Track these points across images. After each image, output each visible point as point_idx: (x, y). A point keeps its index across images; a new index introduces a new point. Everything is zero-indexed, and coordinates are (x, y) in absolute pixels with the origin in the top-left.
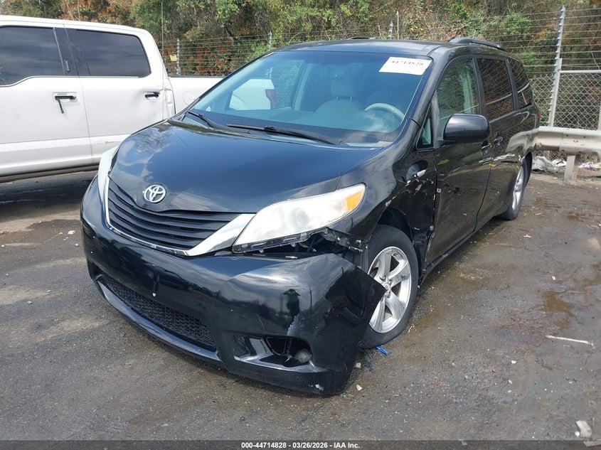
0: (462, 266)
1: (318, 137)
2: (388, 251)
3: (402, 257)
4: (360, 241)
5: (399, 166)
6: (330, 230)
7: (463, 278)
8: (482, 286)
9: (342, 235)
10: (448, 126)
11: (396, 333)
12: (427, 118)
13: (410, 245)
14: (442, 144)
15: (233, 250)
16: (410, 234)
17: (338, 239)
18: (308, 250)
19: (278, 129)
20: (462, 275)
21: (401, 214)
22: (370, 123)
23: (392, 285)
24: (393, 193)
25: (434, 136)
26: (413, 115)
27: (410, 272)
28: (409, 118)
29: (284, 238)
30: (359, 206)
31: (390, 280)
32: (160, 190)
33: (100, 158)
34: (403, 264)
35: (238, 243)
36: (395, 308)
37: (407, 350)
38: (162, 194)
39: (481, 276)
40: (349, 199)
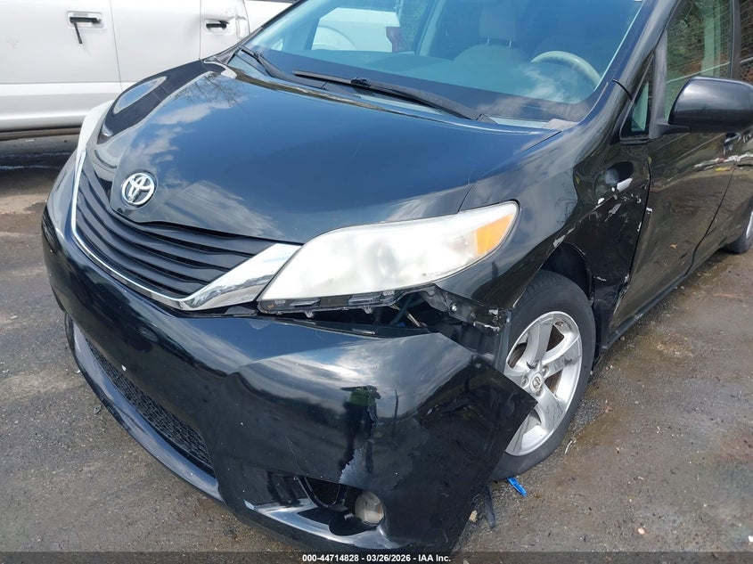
0: (661, 329)
1: (440, 103)
2: (548, 317)
3: (570, 328)
4: (496, 312)
5: (585, 169)
6: (439, 291)
7: (660, 353)
8: (694, 370)
9: (460, 301)
10: (681, 99)
11: (543, 455)
12: (645, 82)
13: (586, 306)
14: (666, 132)
15: (259, 307)
16: (588, 286)
17: (454, 308)
18: (399, 316)
19: (373, 83)
20: (660, 347)
21: (576, 252)
22: (531, 84)
23: (547, 375)
24: (569, 222)
25: (652, 115)
26: (619, 74)
27: (580, 354)
28: (612, 80)
29: (350, 296)
30: (502, 245)
31: (546, 367)
32: (147, 183)
33: (84, 117)
34: (570, 340)
35: (267, 296)
36: (547, 414)
37: (559, 488)
38: (148, 191)
39: (692, 352)
40: (482, 231)
